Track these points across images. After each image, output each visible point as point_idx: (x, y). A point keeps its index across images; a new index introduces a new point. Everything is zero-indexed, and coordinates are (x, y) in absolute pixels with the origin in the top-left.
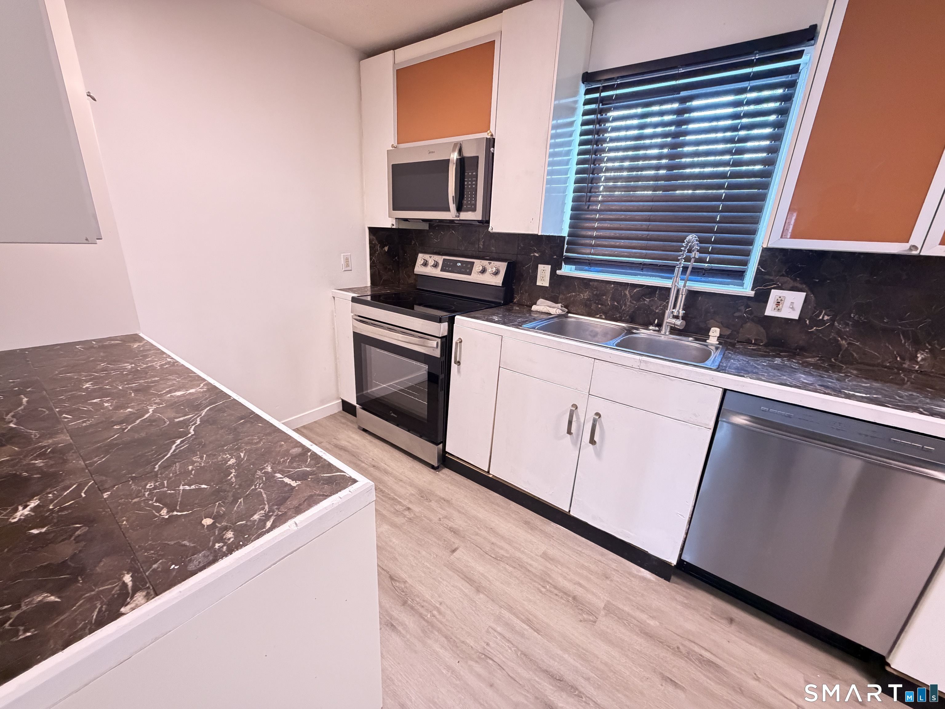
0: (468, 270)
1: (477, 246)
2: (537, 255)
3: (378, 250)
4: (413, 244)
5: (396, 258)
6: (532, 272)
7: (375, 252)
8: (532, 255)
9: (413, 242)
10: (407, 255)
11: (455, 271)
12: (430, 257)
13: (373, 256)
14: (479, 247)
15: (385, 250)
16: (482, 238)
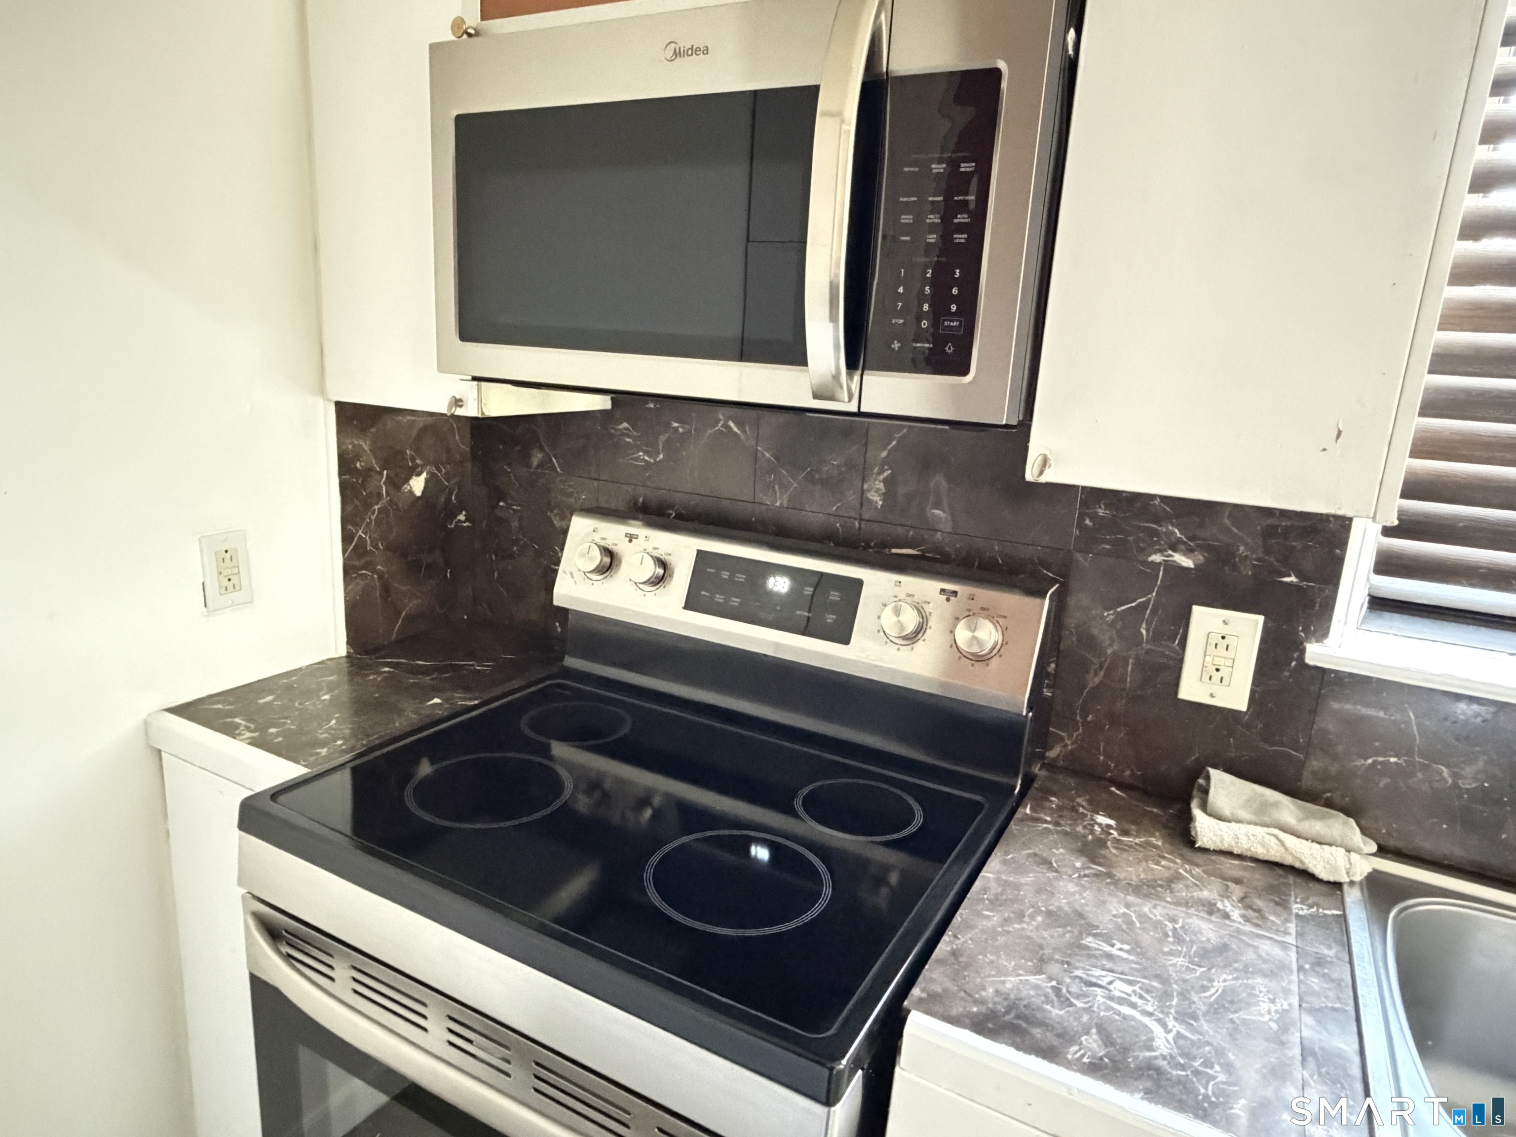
0: (830, 618)
1: (852, 497)
2: (1185, 561)
3: (379, 495)
4: (535, 462)
5: (462, 517)
6: (1157, 636)
7: (368, 506)
8: (1157, 558)
9: (537, 457)
10: (509, 506)
11: (763, 615)
12: (631, 538)
13: (357, 525)
14: (863, 501)
15: (411, 492)
16: (885, 462)
